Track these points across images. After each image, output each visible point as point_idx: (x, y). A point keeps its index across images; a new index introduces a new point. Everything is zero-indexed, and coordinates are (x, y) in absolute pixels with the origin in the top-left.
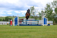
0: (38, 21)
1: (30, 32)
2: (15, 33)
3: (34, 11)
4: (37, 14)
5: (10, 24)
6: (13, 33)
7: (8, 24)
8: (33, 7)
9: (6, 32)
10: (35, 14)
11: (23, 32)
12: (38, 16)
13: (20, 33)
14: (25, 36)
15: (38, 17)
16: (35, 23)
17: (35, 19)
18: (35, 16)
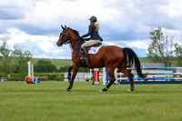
0: (175, 71)
1: (149, 101)
2: (104, 104)
3: (162, 42)
6: (98, 105)
8: (158, 32)
9: (79, 104)
10: (165, 51)
12: (174, 55)
13: (118, 104)
14: (134, 114)
15: (173, 59)
16: (164, 76)
17: (166, 65)
18: (165, 55)
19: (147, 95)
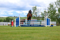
0: (41, 22)
1: (32, 33)
2: (16, 34)
3: (37, 11)
4: (39, 14)
5: (11, 24)
6: (14, 34)
7: (9, 25)
8: (35, 7)
9: (7, 34)
10: (38, 14)
11: (25, 33)
12: (41, 16)
13: (21, 34)
15: (41, 18)
17: (38, 20)
18: (38, 16)
19: (31, 31)
